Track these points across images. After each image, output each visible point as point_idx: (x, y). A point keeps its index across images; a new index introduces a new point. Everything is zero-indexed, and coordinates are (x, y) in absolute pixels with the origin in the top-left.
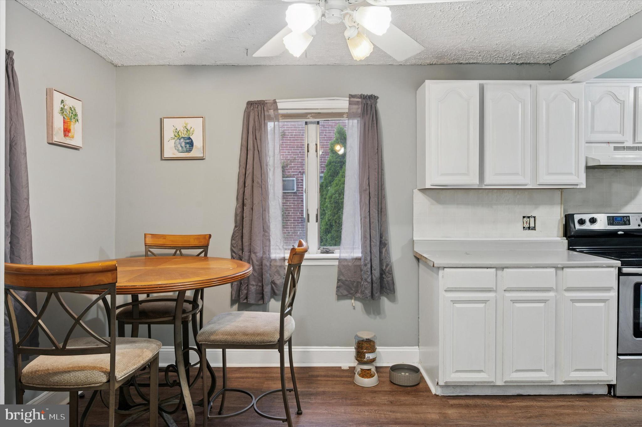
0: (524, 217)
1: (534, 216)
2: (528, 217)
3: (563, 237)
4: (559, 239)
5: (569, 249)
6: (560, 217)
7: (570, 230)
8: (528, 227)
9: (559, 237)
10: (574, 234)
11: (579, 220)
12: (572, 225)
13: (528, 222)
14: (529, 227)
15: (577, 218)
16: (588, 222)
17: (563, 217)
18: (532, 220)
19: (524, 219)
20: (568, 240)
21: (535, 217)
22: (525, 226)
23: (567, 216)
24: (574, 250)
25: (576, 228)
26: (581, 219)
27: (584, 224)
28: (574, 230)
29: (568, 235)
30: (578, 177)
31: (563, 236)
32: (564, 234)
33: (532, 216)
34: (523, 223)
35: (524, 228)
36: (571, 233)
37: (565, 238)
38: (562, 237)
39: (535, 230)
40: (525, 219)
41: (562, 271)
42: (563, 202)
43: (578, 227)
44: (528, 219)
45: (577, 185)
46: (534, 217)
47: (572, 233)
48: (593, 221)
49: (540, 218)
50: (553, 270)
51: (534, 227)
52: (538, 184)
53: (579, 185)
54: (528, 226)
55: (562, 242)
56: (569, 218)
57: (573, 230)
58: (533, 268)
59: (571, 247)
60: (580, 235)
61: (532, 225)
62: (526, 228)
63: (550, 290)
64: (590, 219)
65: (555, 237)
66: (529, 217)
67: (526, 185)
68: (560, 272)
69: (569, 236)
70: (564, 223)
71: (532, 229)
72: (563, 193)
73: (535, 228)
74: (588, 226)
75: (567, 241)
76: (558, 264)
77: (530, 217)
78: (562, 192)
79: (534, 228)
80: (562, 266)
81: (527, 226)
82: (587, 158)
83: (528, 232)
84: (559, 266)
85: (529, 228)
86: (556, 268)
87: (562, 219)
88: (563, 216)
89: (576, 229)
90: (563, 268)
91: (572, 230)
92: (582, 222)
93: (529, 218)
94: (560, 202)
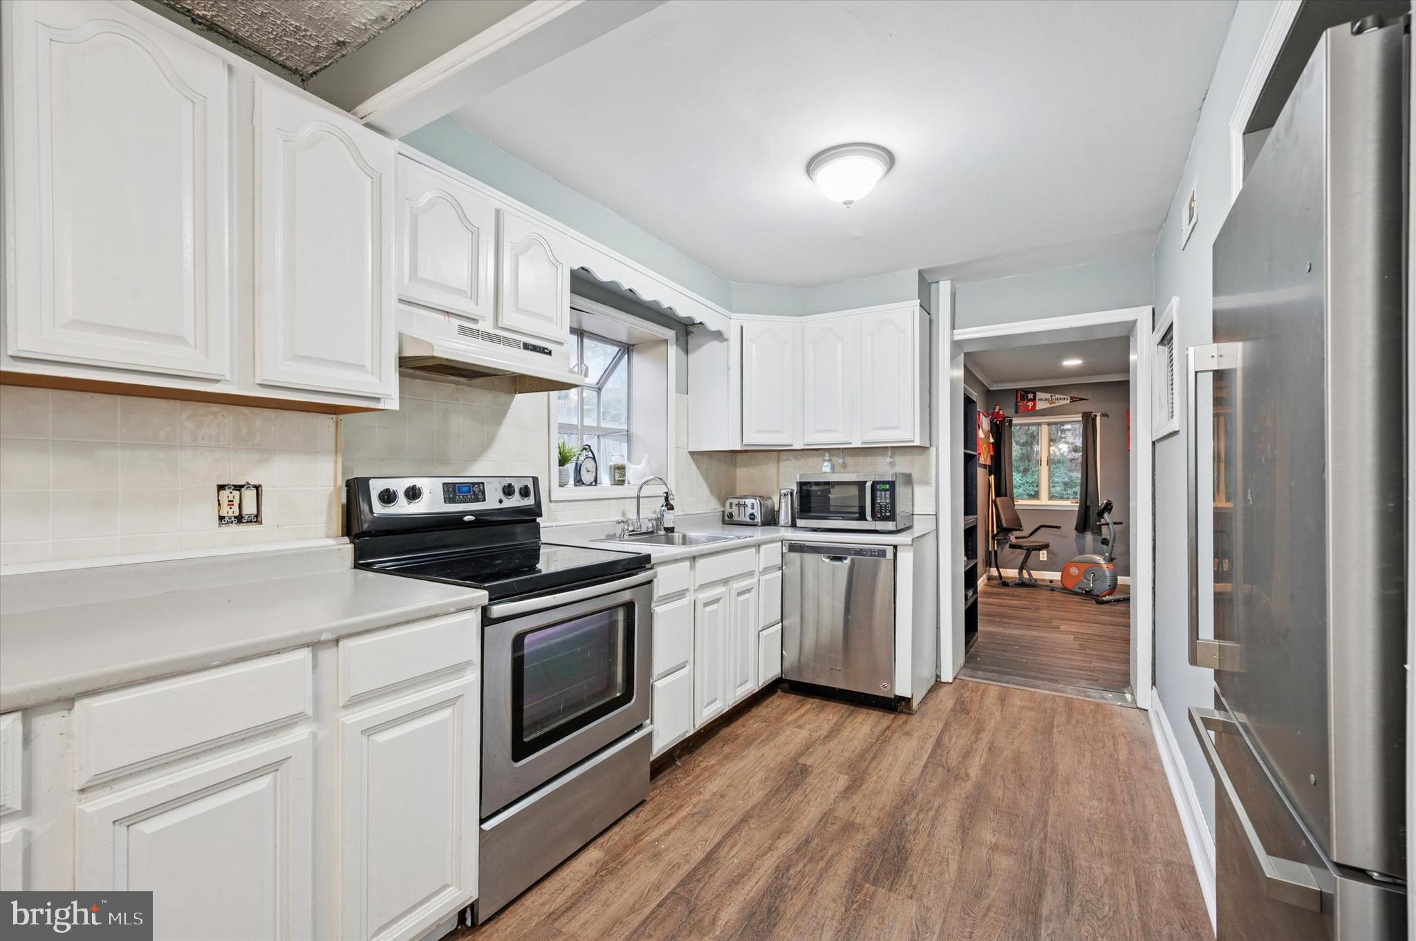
0: (221, 487)
1: (257, 483)
2: (235, 486)
3: (343, 536)
4: (331, 542)
5: (357, 566)
6: (332, 485)
7: (359, 518)
8: (235, 517)
9: (332, 537)
10: (369, 527)
11: (381, 493)
12: (364, 507)
13: (236, 502)
14: (240, 514)
15: (376, 487)
16: (402, 498)
17: (341, 486)
18: (250, 495)
19: (221, 492)
20: (354, 544)
21: (260, 486)
22: (223, 513)
23: (352, 484)
24: (368, 567)
25: (374, 511)
26: (387, 490)
27: (393, 502)
28: (369, 517)
29: (355, 531)
30: (380, 379)
31: (341, 535)
32: (345, 529)
33: (248, 484)
34: (219, 505)
35: (221, 518)
36: (362, 527)
37: (347, 539)
38: (339, 536)
39: (261, 523)
40: (225, 494)
41: (336, 649)
42: (340, 448)
43: (379, 509)
44: (237, 493)
45: (377, 399)
46: (257, 488)
47: (366, 526)
48: (413, 494)
49: (275, 488)
50: (305, 654)
51: (257, 516)
52: (257, 382)
53: (382, 400)
54: (237, 513)
55: (339, 549)
56: (356, 489)
57: (367, 517)
58: (225, 664)
59: (362, 560)
60: (384, 528)
61: (249, 509)
62: (230, 518)
63: (296, 722)
64: (407, 489)
65: (321, 538)
66: (238, 488)
67: (217, 381)
68: (327, 655)
69: (357, 534)
70: (344, 500)
71: (251, 522)
72: (342, 428)
73: (259, 519)
74: (402, 508)
75: (351, 546)
76: (322, 631)
77: (243, 486)
78: (339, 421)
79: (257, 519)
80: (334, 636)
81: (231, 514)
82: (401, 337)
83: (235, 529)
84: (324, 637)
85: (240, 519)
86: (315, 645)
87: (338, 490)
88: (341, 482)
89: (375, 515)
90: (337, 641)
91: (364, 516)
92: (388, 497)
93: (239, 490)
94: (333, 449)
